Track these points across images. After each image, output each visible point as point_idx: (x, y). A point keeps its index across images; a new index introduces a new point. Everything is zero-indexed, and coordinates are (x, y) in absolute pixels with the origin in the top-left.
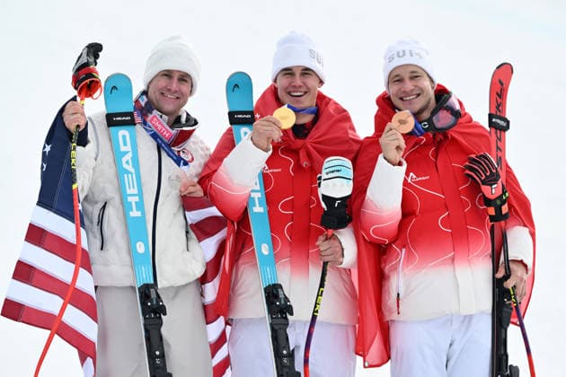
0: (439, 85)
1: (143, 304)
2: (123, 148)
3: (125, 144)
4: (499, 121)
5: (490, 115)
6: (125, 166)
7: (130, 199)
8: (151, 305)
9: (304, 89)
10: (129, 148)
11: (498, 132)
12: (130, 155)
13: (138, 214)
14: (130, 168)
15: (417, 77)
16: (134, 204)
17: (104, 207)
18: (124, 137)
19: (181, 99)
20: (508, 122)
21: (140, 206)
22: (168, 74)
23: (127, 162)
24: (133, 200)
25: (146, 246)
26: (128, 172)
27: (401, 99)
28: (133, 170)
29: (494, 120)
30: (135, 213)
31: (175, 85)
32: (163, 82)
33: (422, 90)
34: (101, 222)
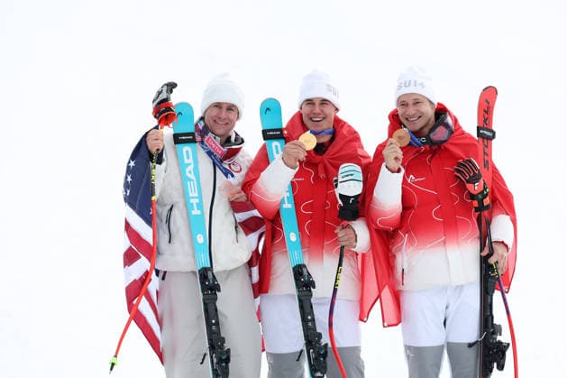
0: (439, 104)
1: (202, 283)
2: (186, 161)
3: (188, 158)
4: (485, 132)
5: (478, 128)
6: (188, 175)
7: (192, 201)
8: (209, 284)
9: (322, 116)
10: (191, 161)
11: (485, 141)
12: (192, 166)
13: (199, 212)
14: (192, 176)
15: (418, 103)
16: (195, 205)
17: (171, 209)
18: (187, 152)
19: (230, 124)
20: (494, 133)
21: (200, 206)
22: (218, 105)
23: (190, 172)
24: (194, 201)
25: (205, 237)
26: (190, 180)
27: (407, 119)
28: (194, 179)
29: (481, 131)
30: (196, 212)
31: (224, 114)
32: (215, 112)
33: (422, 113)
34: (168, 221)
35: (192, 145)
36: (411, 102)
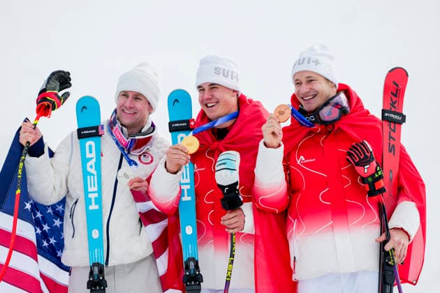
2: (88, 156)
3: (91, 152)
4: (392, 115)
5: (383, 110)
6: (89, 169)
7: (90, 195)
8: (93, 280)
10: (93, 155)
11: (392, 125)
12: (94, 160)
13: (97, 207)
14: (93, 171)
15: (312, 81)
16: (93, 201)
17: (76, 203)
18: (90, 146)
20: (404, 117)
21: (99, 201)
23: (91, 167)
24: (93, 196)
26: (91, 174)
27: (302, 98)
28: (95, 173)
29: (386, 114)
30: (93, 207)
34: (72, 216)
35: (97, 138)
36: (304, 80)
